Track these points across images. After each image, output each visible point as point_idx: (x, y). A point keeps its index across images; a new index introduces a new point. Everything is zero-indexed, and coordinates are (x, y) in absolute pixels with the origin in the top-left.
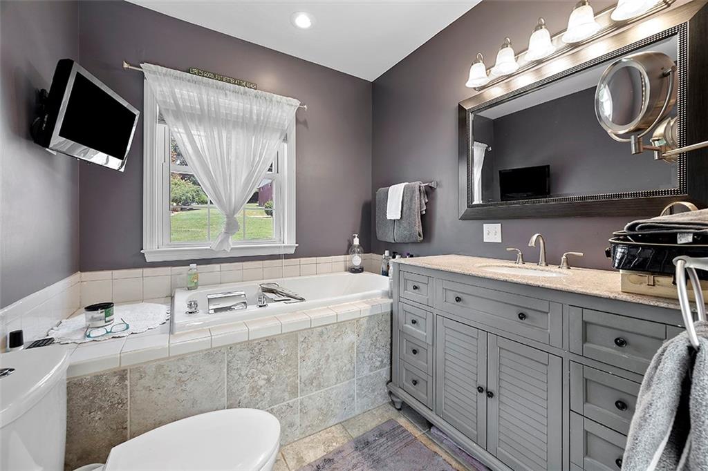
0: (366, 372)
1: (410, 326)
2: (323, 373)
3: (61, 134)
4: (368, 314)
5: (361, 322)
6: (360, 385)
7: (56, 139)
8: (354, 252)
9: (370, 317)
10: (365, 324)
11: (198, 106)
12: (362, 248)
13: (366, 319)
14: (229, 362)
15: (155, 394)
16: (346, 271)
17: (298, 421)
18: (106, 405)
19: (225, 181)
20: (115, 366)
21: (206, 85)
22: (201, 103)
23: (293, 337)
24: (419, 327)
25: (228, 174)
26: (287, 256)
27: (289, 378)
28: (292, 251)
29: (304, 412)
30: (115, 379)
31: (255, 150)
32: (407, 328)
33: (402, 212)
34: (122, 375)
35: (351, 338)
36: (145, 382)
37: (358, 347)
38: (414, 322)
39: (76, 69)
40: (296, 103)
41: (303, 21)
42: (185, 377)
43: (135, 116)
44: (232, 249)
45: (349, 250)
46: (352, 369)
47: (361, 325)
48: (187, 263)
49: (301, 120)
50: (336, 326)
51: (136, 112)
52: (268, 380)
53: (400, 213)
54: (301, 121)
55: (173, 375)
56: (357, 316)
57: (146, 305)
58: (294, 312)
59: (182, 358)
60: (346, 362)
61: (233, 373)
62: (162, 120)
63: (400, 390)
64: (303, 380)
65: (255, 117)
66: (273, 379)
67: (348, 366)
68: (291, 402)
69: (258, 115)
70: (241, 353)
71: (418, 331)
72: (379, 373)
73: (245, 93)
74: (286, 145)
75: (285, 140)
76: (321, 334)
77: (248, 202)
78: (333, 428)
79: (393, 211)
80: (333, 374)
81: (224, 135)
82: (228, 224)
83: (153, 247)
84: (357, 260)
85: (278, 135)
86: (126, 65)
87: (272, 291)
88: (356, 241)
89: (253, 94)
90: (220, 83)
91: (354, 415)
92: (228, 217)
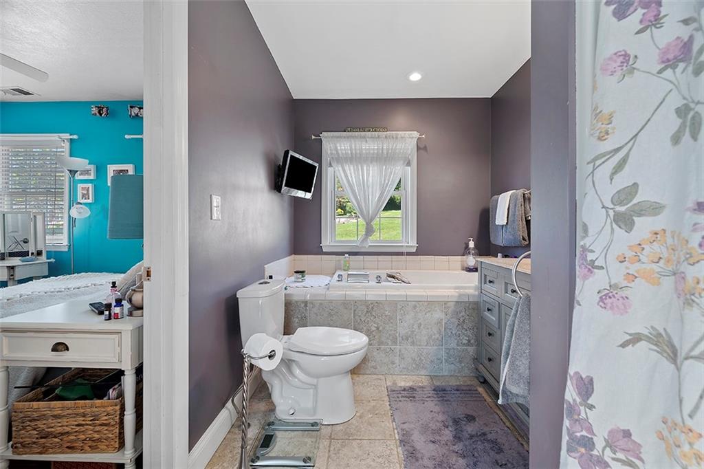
0: (453, 345)
1: (487, 313)
2: (416, 335)
3: (285, 186)
4: (455, 300)
5: (449, 304)
6: (448, 353)
7: (284, 188)
8: (469, 253)
9: (457, 302)
10: (453, 308)
11: (349, 152)
12: (477, 251)
13: (454, 303)
14: (355, 311)
15: (319, 317)
16: (463, 270)
17: (397, 361)
18: (300, 316)
19: (365, 198)
20: (302, 298)
21: (353, 137)
22: (351, 150)
23: (393, 303)
24: (492, 314)
25: (367, 194)
26: (409, 254)
27: (391, 330)
28: (414, 250)
29: (402, 358)
30: (303, 305)
31: (385, 175)
32: (486, 315)
33: (508, 217)
34: (306, 303)
35: (438, 315)
36: (315, 310)
37: (446, 323)
38: (489, 310)
39: (291, 153)
40: (416, 134)
41: (415, 77)
42: (332, 313)
43: (316, 167)
44: (370, 246)
45: (466, 251)
46: (440, 339)
47: (448, 307)
48: (343, 254)
49: (422, 146)
50: (426, 304)
51: (317, 165)
52: (378, 328)
53: (506, 219)
54: (420, 148)
55: (327, 310)
56: (446, 300)
57: (322, 276)
58: (398, 289)
59: (331, 301)
60: (436, 332)
61: (357, 317)
62: (331, 166)
63: (481, 365)
64: (401, 335)
65: (385, 152)
66: (381, 328)
67: (438, 336)
68: (392, 347)
69: (388, 150)
70: (361, 307)
71: (492, 317)
72: (466, 350)
73: (379, 136)
74: (409, 168)
75: (409, 164)
76: (415, 307)
77: (383, 210)
78: (424, 377)
79: (500, 218)
80: (425, 338)
81: (365, 168)
82: (367, 229)
83: (327, 243)
84: (471, 261)
85: (402, 162)
86: (313, 137)
87: (393, 277)
88: (472, 244)
89: (384, 136)
90: (363, 134)
91: (441, 374)
92: (367, 223)
